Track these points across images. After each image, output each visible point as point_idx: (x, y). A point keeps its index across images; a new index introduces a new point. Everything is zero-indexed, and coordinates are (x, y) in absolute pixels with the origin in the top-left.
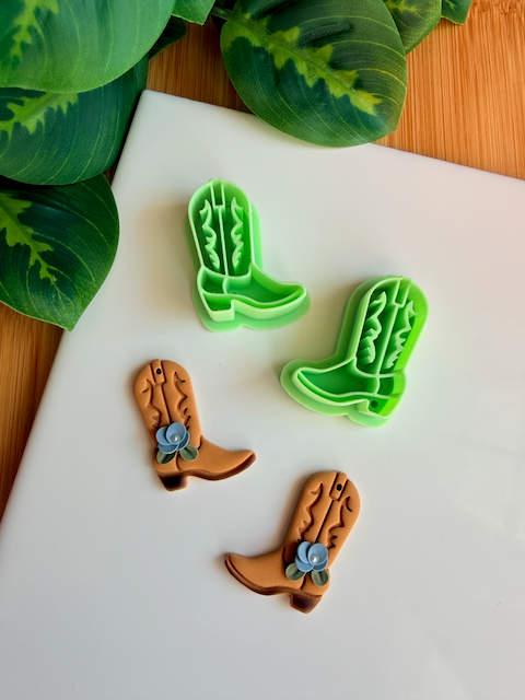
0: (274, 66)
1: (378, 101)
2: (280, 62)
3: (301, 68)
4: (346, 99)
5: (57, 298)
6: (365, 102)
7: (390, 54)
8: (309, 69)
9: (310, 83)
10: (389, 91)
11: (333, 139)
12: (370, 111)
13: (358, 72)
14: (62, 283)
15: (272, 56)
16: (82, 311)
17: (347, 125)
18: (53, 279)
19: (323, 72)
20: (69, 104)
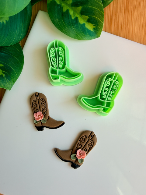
0: (62, 11)
1: (94, 27)
2: (65, 10)
3: (71, 13)
4: (84, 25)
5: (5, 81)
7: (99, 12)
8: (74, 13)
9: (73, 18)
10: (98, 24)
12: (92, 30)
13: (89, 17)
14: (7, 76)
15: (62, 8)
16: (13, 84)
18: (4, 75)
19: (78, 16)
20: (6, 21)
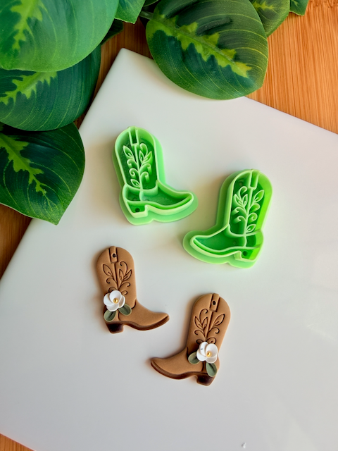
0: (181, 48)
1: (250, 68)
2: (185, 45)
3: (199, 49)
4: (229, 68)
5: (47, 204)
6: (241, 70)
7: (257, 38)
8: (204, 49)
9: (205, 58)
10: (256, 62)
11: (221, 95)
12: (245, 75)
13: (236, 50)
14: (50, 194)
15: (180, 42)
16: (63, 212)
17: (231, 85)
18: (44, 192)
19: (214, 51)
20: (51, 78)
